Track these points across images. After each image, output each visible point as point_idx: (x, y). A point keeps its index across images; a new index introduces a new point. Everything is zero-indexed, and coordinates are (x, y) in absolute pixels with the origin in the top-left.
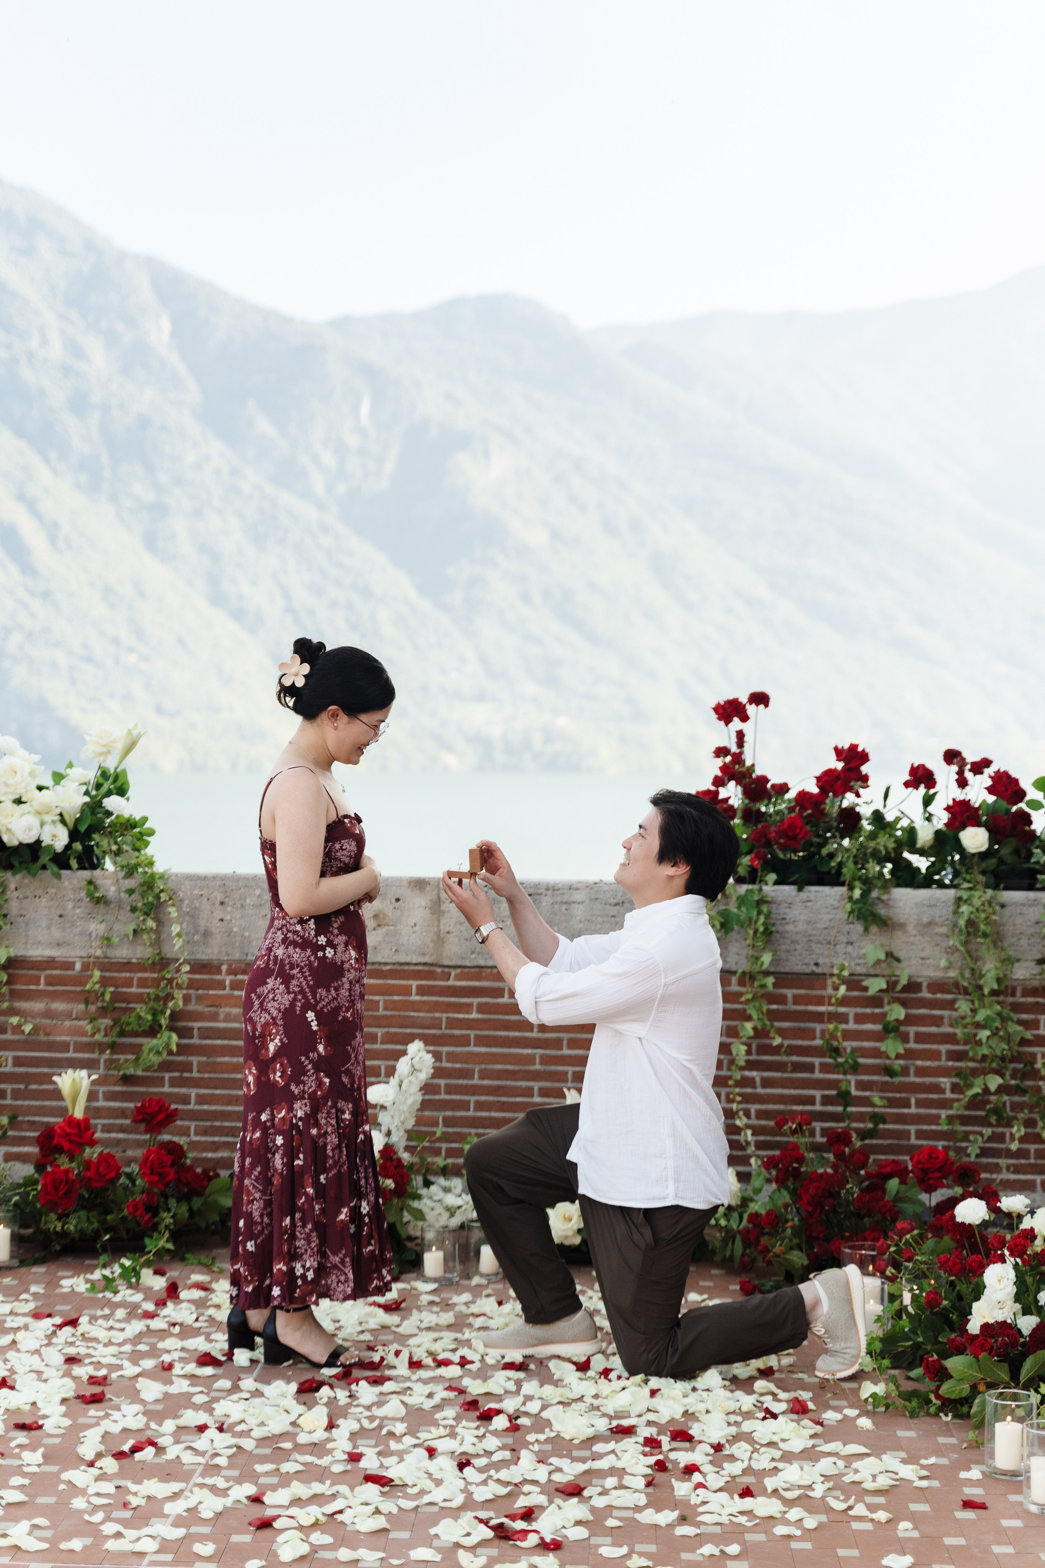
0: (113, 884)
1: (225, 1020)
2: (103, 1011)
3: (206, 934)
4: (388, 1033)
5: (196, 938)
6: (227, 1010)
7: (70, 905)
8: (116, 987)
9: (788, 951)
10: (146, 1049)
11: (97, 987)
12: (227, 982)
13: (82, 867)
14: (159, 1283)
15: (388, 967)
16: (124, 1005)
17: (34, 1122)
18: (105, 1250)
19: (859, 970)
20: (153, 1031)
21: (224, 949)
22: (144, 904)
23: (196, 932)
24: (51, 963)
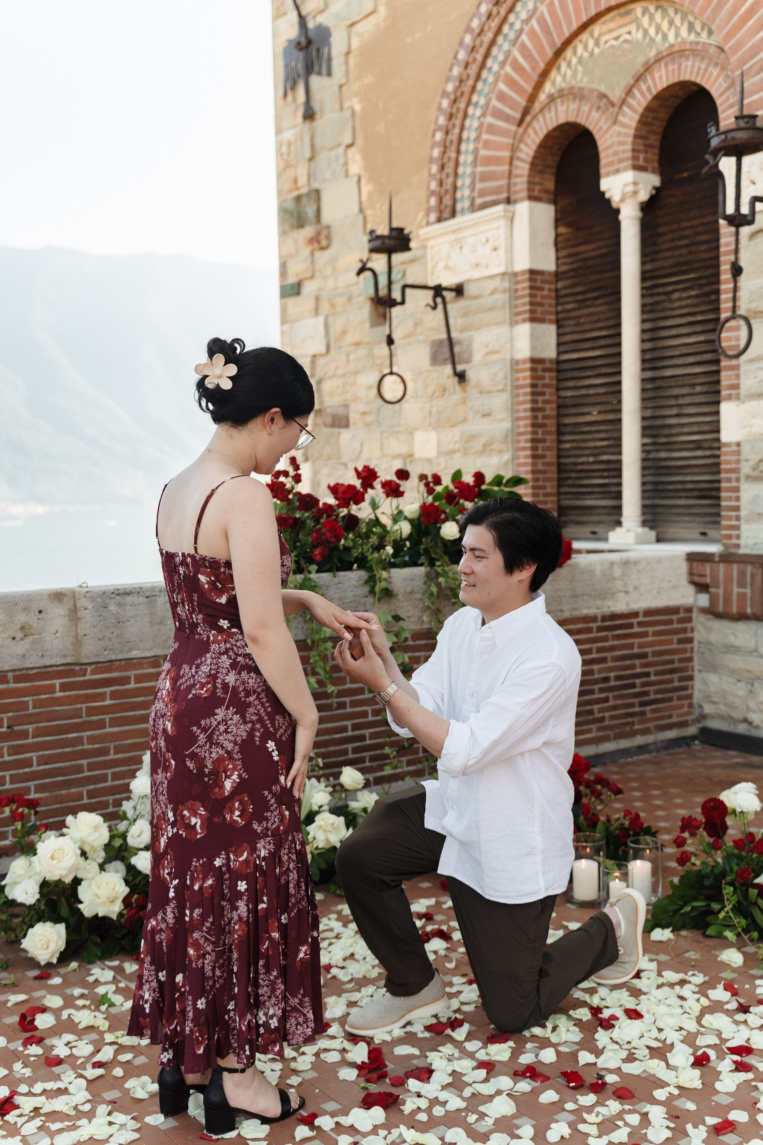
4: (38, 728)
15: (34, 671)
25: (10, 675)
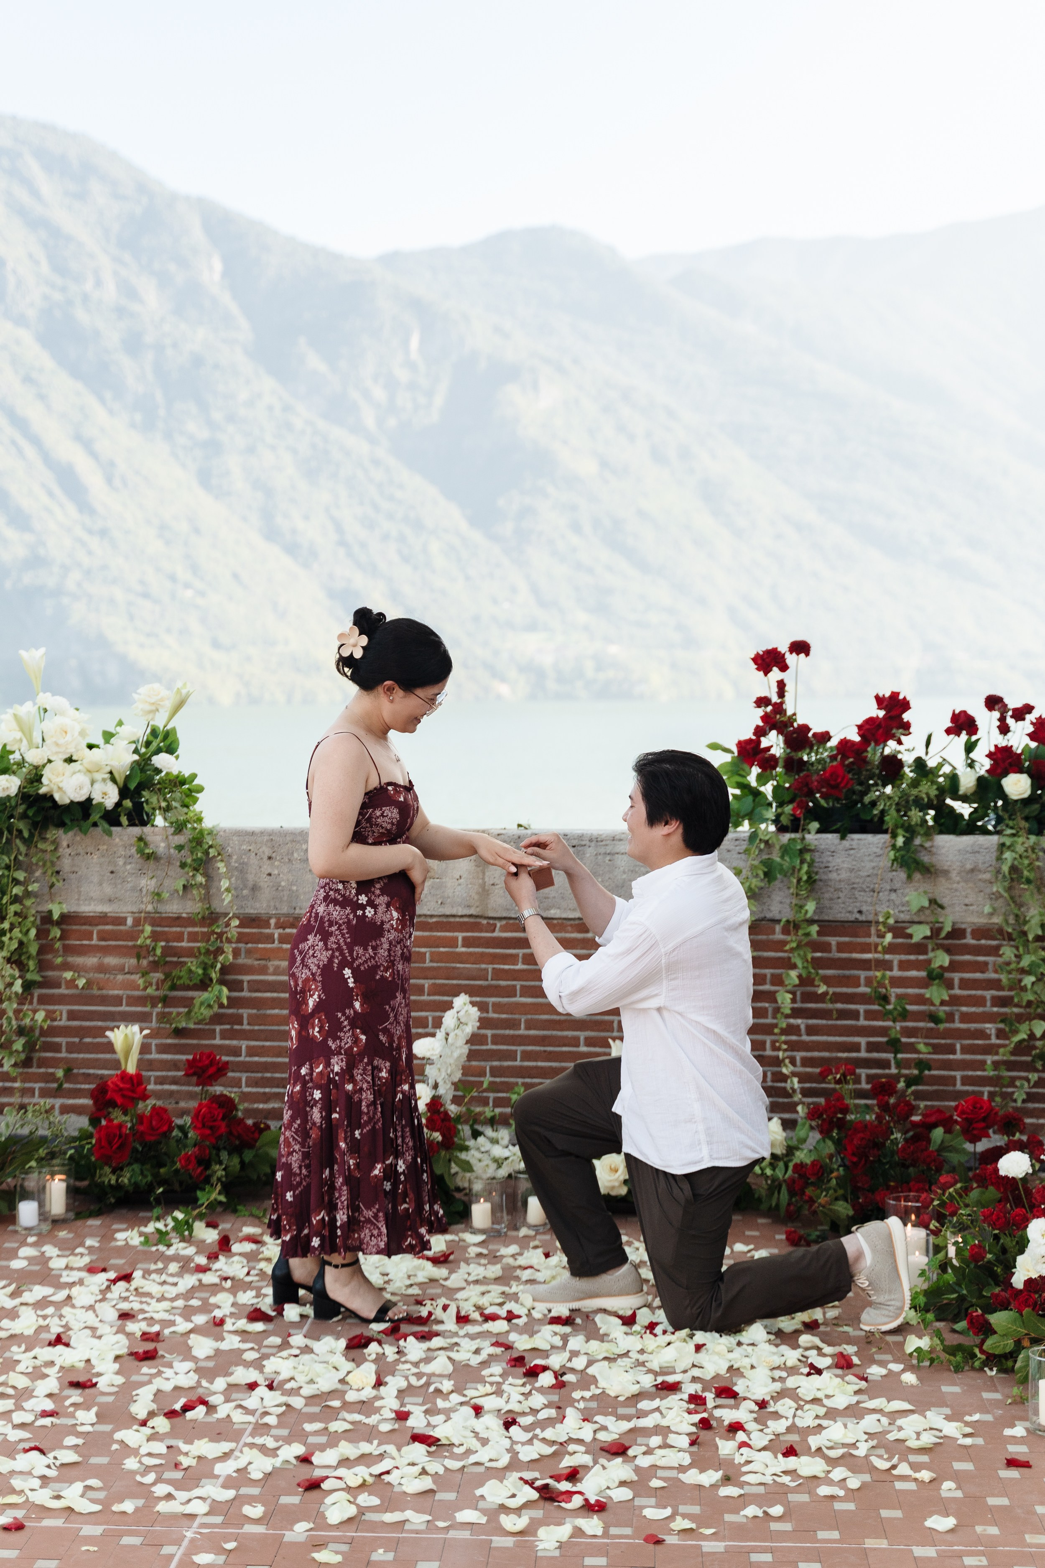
0: (163, 841)
1: (275, 973)
2: (155, 966)
3: (255, 888)
4: (434, 984)
5: (245, 892)
6: (276, 963)
7: (121, 862)
8: (167, 941)
9: (831, 899)
10: (197, 1002)
11: (148, 942)
12: (276, 936)
13: (132, 824)
14: (211, 1236)
15: (434, 920)
16: (175, 959)
17: (89, 1075)
18: (158, 1202)
19: (903, 917)
20: (204, 984)
21: (272, 904)
22: (194, 860)
23: (245, 887)
24: (103, 919)
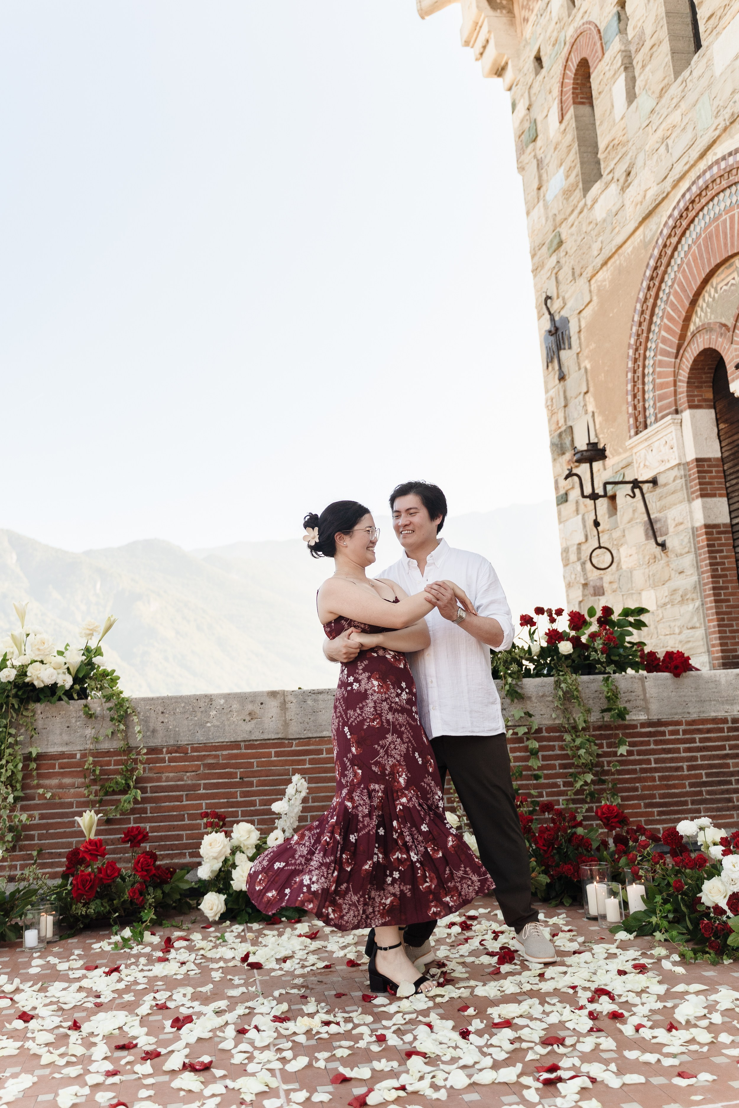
0: (99, 706)
1: (166, 781)
2: (94, 782)
3: (154, 731)
4: (259, 779)
5: (148, 734)
6: (167, 774)
7: (74, 720)
8: (101, 766)
10: (121, 801)
11: (90, 767)
12: (167, 758)
13: (80, 698)
15: (258, 742)
16: (107, 777)
17: (52, 853)
18: (115, 923)
19: (510, 723)
20: (125, 791)
21: (164, 739)
22: (118, 716)
23: (148, 730)
24: (62, 755)
25: (242, 744)
